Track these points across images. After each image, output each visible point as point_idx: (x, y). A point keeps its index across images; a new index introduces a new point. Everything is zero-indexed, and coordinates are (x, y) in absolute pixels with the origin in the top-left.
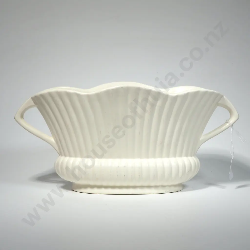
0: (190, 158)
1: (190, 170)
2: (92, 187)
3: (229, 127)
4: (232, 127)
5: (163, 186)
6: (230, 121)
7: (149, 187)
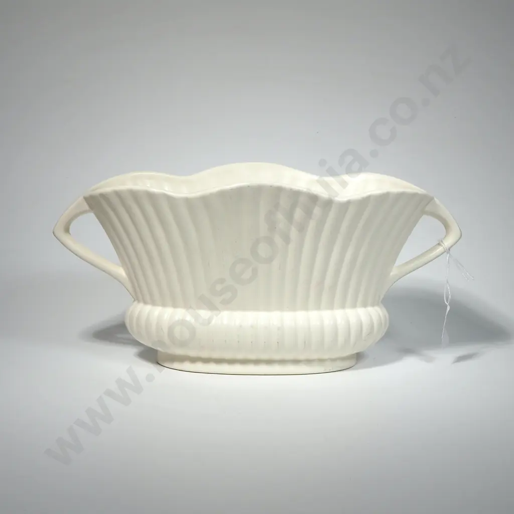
0: (370, 309)
1: (371, 332)
2: (194, 360)
3: (442, 253)
4: (448, 253)
5: (321, 361)
6: (444, 241)
7: (296, 362)
